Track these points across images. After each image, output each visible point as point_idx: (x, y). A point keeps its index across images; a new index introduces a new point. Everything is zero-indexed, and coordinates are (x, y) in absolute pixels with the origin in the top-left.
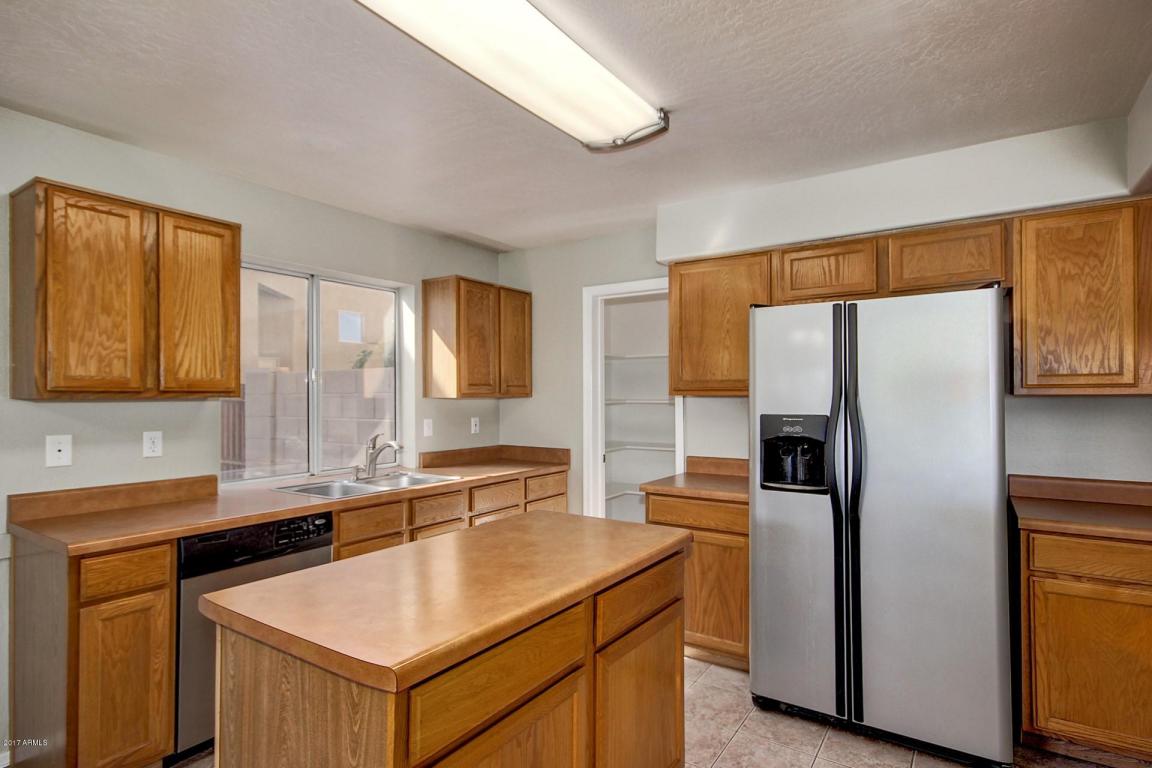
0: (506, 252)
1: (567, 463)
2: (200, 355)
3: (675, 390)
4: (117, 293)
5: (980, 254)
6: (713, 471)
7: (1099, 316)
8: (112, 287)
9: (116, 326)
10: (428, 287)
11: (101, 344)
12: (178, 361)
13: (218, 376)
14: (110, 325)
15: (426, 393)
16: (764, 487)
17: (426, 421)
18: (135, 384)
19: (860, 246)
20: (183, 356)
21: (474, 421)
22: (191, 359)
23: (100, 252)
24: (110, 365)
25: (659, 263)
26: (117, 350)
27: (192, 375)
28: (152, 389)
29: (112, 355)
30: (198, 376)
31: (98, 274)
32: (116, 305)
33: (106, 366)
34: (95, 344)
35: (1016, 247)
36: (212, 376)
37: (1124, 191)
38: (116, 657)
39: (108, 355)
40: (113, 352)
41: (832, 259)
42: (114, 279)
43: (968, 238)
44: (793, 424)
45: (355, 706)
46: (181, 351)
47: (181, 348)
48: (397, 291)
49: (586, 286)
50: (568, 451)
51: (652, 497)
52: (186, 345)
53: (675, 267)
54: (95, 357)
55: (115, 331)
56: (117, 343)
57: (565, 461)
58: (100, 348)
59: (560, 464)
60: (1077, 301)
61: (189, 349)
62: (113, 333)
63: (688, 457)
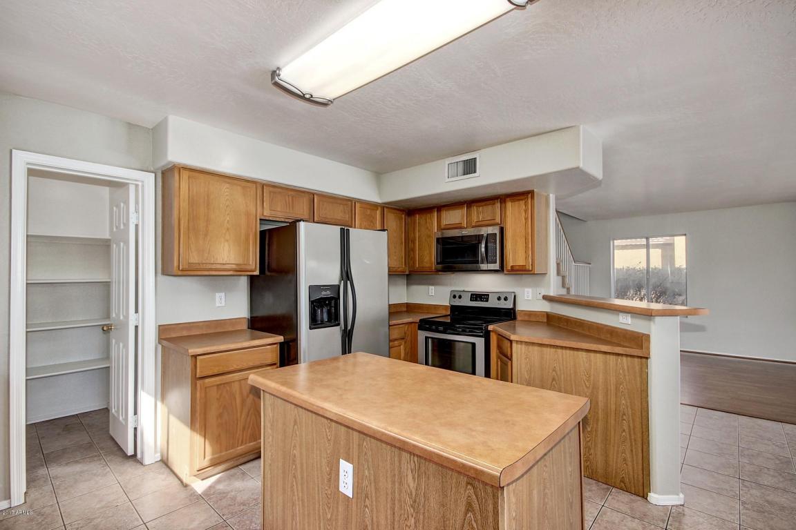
5: (345, 212)
16: (310, 328)
37: (380, 201)
43: (341, 204)
44: (326, 290)
51: (198, 357)
63: (159, 326)
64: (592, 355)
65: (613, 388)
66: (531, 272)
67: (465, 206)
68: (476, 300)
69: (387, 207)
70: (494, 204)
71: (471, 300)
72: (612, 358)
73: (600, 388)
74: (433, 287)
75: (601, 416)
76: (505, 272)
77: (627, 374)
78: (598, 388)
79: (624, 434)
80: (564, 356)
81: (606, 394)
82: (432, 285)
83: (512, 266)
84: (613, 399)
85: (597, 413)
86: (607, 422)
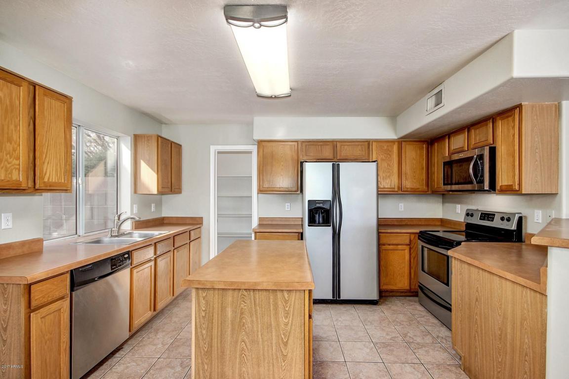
0: (166, 124)
1: (202, 224)
2: (54, 168)
3: (260, 191)
4: (15, 130)
5: (362, 150)
6: (270, 223)
7: (390, 172)
8: (12, 127)
9: (14, 150)
10: (137, 139)
11: (7, 160)
12: (44, 172)
13: (63, 181)
14: (11, 149)
15: (135, 192)
16: (309, 226)
17: (134, 205)
18: (24, 186)
19: (328, 143)
20: (47, 169)
21: (153, 205)
22: (50, 172)
23: (7, 105)
24: (11, 173)
25: (254, 140)
26: (15, 164)
27: (50, 180)
28: (31, 188)
29: (13, 167)
30: (54, 181)
31: (5, 118)
32: (15, 137)
33: (9, 174)
34: (4, 160)
35: (371, 149)
36: (60, 181)
37: (396, 138)
38: (46, 338)
39: (10, 167)
40: (13, 165)
41: (320, 146)
42: (13, 123)
43: (358, 145)
44: (319, 203)
45: (286, 302)
46: (46, 166)
47: (46, 164)
48: (118, 138)
49: (212, 145)
50: (202, 218)
51: (257, 233)
52: (48, 163)
53: (260, 143)
54: (4, 168)
55: (14, 153)
56: (15, 160)
57: (201, 222)
58: (6, 162)
59: (198, 224)
60: (385, 167)
61: (49, 165)
62: (13, 154)
63: (260, 218)
64: (504, 281)
65: (519, 324)
66: (519, 192)
67: (466, 130)
68: (484, 219)
69: (404, 141)
70: (487, 125)
71: (480, 219)
72: (519, 289)
73: (509, 319)
74: (459, 205)
75: (509, 350)
76: (497, 191)
77: (530, 310)
78: (508, 319)
79: (525, 376)
80: (484, 279)
81: (513, 328)
82: (459, 203)
83: (501, 186)
84: (518, 333)
85: (506, 346)
86: (513, 358)
